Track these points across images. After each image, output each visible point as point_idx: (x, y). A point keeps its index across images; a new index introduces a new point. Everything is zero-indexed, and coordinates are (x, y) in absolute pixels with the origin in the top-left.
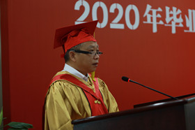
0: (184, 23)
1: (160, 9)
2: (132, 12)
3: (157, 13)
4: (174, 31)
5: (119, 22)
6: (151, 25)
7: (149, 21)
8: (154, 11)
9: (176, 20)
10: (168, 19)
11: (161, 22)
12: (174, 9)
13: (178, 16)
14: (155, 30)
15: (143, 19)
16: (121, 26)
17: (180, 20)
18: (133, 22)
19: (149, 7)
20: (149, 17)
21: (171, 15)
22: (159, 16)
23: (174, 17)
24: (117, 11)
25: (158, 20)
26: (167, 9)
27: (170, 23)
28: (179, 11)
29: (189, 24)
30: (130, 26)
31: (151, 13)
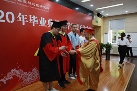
0: (39, 22)
1: (26, 16)
3: (25, 17)
4: (34, 25)
7: (20, 20)
8: (23, 16)
9: (35, 21)
10: (31, 20)
11: (27, 21)
12: (34, 16)
13: (36, 19)
14: (24, 24)
15: (16, 18)
16: (4, 21)
17: (37, 21)
19: (20, 14)
20: (20, 18)
21: (32, 19)
23: (34, 20)
25: (25, 20)
26: (30, 16)
27: (32, 22)
28: (36, 18)
29: (41, 23)
30: (9, 21)
31: (21, 16)
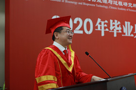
0: (122, 30)
1: (106, 21)
2: (88, 23)
3: (105, 24)
4: (115, 35)
5: (80, 30)
6: (101, 31)
7: (99, 29)
8: (103, 23)
9: (117, 28)
10: (112, 28)
11: (107, 30)
12: (116, 21)
13: (118, 26)
14: (103, 34)
15: (95, 27)
16: (81, 32)
17: (120, 28)
18: (88, 29)
19: (99, 20)
20: (99, 26)
21: (114, 25)
22: (106, 25)
23: (116, 26)
24: (78, 22)
25: (105, 28)
26: (111, 21)
27: (113, 30)
28: (119, 23)
29: (125, 31)
30: (87, 32)
31: (100, 24)
